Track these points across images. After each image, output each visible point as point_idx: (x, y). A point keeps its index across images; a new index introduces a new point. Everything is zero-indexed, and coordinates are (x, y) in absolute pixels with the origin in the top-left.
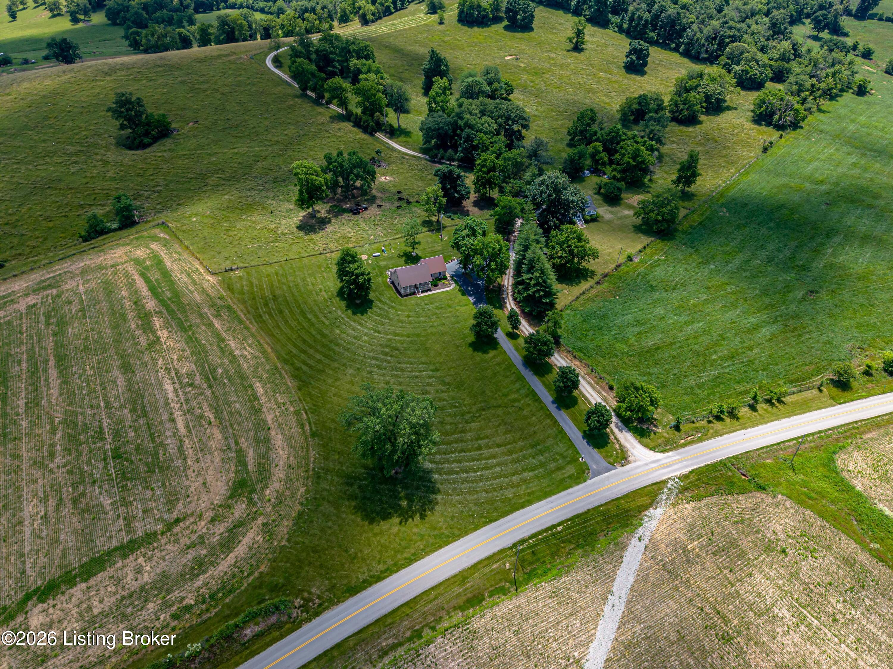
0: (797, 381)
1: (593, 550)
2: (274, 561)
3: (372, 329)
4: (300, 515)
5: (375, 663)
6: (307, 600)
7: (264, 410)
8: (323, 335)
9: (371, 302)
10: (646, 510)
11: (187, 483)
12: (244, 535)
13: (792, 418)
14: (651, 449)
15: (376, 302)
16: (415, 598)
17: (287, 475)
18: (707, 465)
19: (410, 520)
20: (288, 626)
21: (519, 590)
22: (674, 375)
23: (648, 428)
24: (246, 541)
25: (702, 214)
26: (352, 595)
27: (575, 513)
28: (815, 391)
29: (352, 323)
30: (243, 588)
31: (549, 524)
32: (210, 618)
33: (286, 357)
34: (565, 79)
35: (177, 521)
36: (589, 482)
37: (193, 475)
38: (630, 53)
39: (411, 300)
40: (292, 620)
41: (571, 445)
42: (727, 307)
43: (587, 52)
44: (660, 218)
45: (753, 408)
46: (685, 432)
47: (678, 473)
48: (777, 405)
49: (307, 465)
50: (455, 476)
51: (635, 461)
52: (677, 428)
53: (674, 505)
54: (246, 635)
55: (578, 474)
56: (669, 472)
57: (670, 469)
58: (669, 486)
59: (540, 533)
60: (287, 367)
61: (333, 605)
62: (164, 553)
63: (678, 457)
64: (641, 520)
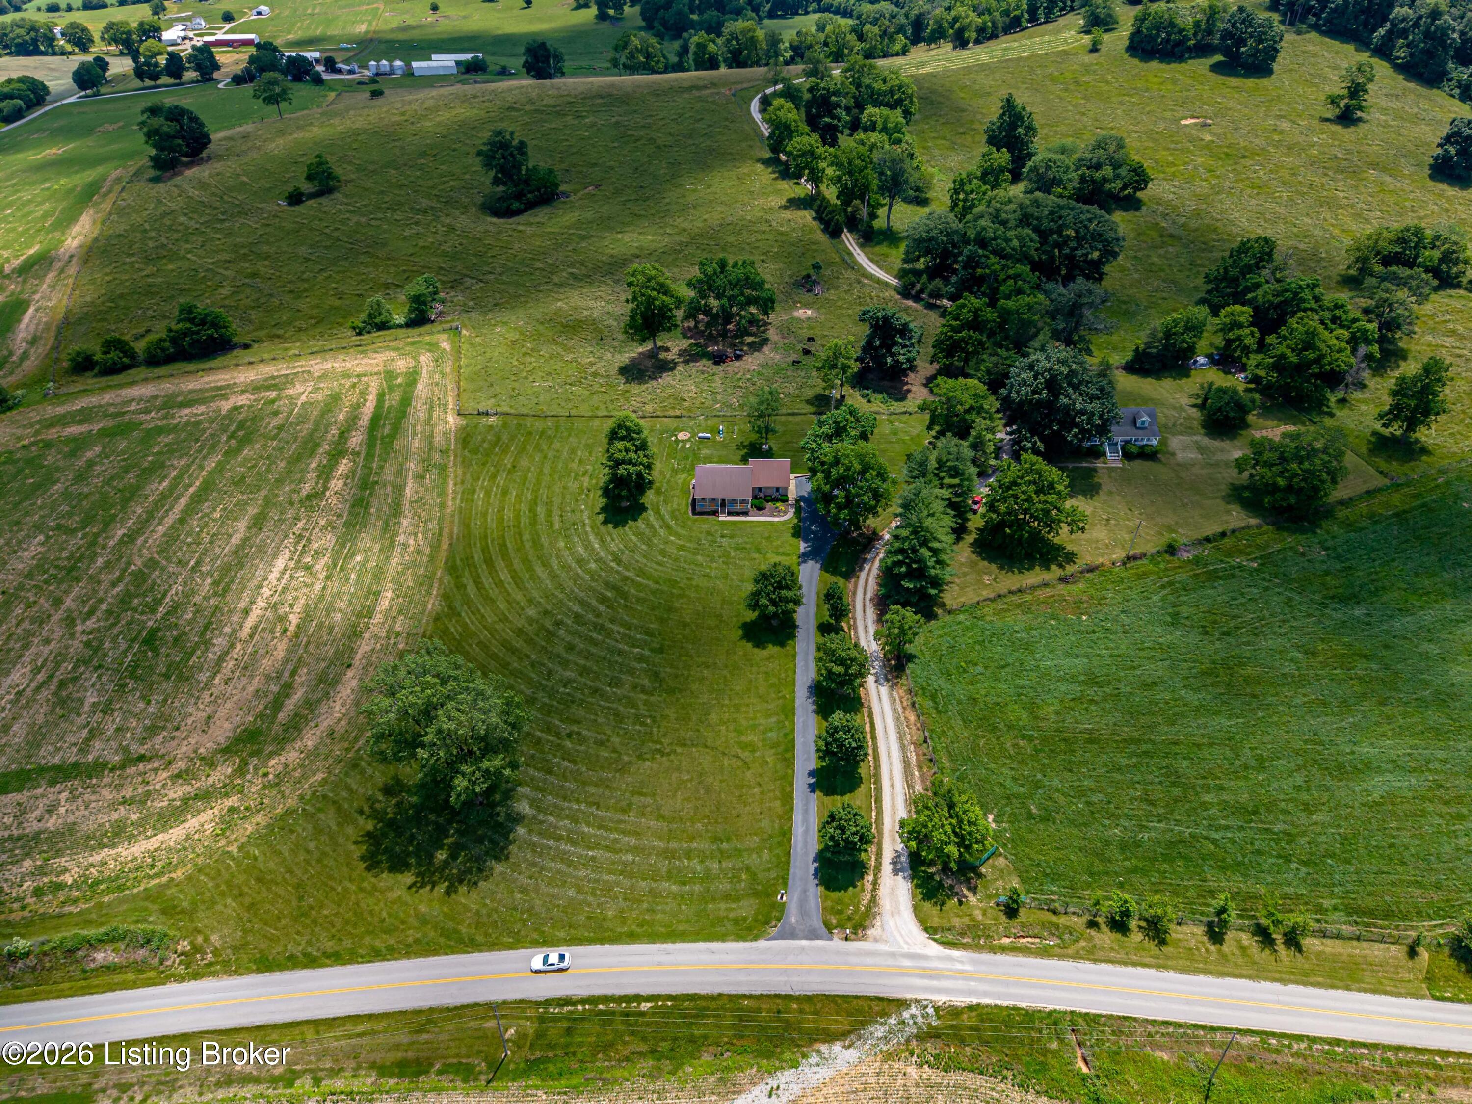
0: (1370, 913)
1: (673, 1073)
2: (200, 871)
3: (613, 554)
4: (287, 814)
5: (205, 1089)
6: (197, 949)
7: (367, 635)
8: (536, 542)
9: (643, 509)
10: (825, 1041)
11: (190, 709)
12: (197, 814)
13: (1292, 987)
14: (926, 930)
15: (650, 515)
16: (334, 1019)
17: (316, 748)
18: (1015, 1008)
19: (428, 888)
20: (152, 974)
21: (494, 1084)
22: (1089, 803)
23: (951, 887)
24: (192, 823)
25: (1415, 496)
26: (259, 971)
27: (691, 990)
28: (1397, 952)
29: (592, 538)
30: (135, 891)
31: (630, 991)
32: (70, 913)
33: (458, 562)
34: (1285, 174)
35: (142, 758)
36: (762, 944)
37: (207, 700)
38: (1448, 139)
39: (705, 523)
40: (162, 968)
41: (784, 863)
42: (1325, 704)
43: (1362, 128)
44: (1281, 482)
45: (1216, 934)
46: (1023, 925)
47: (941, 999)
48: (1280, 947)
49: (356, 740)
50: (551, 843)
51: (876, 940)
52: (1011, 911)
53: (889, 1056)
54: (94, 960)
55: (756, 920)
56: (926, 989)
57: (934, 983)
58: (906, 1015)
59: (606, 999)
60: (447, 579)
61: (225, 973)
62: (93, 798)
63: (967, 967)
64: (804, 1056)
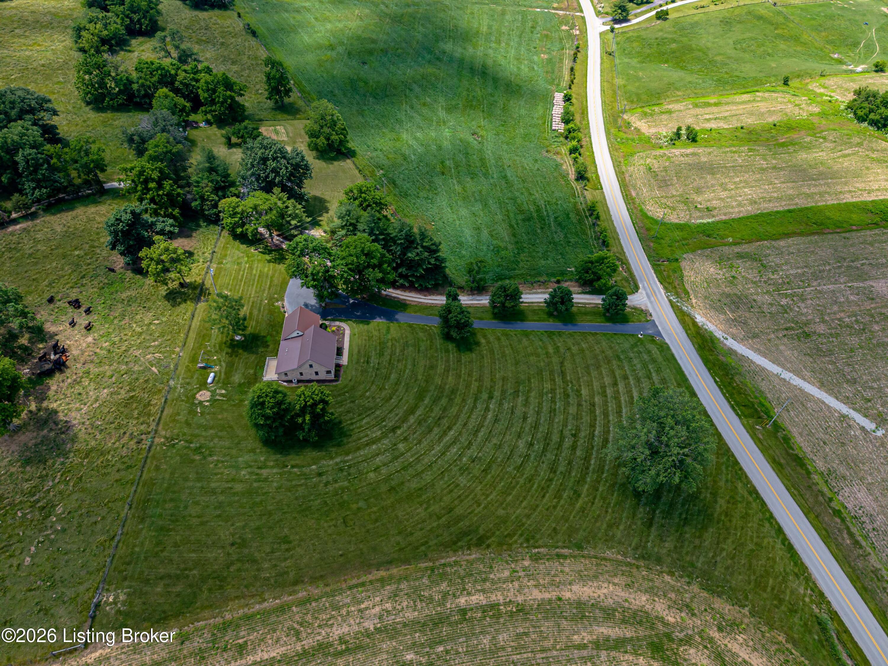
2: (772, 625)
4: (705, 588)
12: (735, 655)
14: (634, 293)
24: (744, 654)
47: (663, 292)
49: (629, 564)
51: (646, 305)
55: (657, 345)
